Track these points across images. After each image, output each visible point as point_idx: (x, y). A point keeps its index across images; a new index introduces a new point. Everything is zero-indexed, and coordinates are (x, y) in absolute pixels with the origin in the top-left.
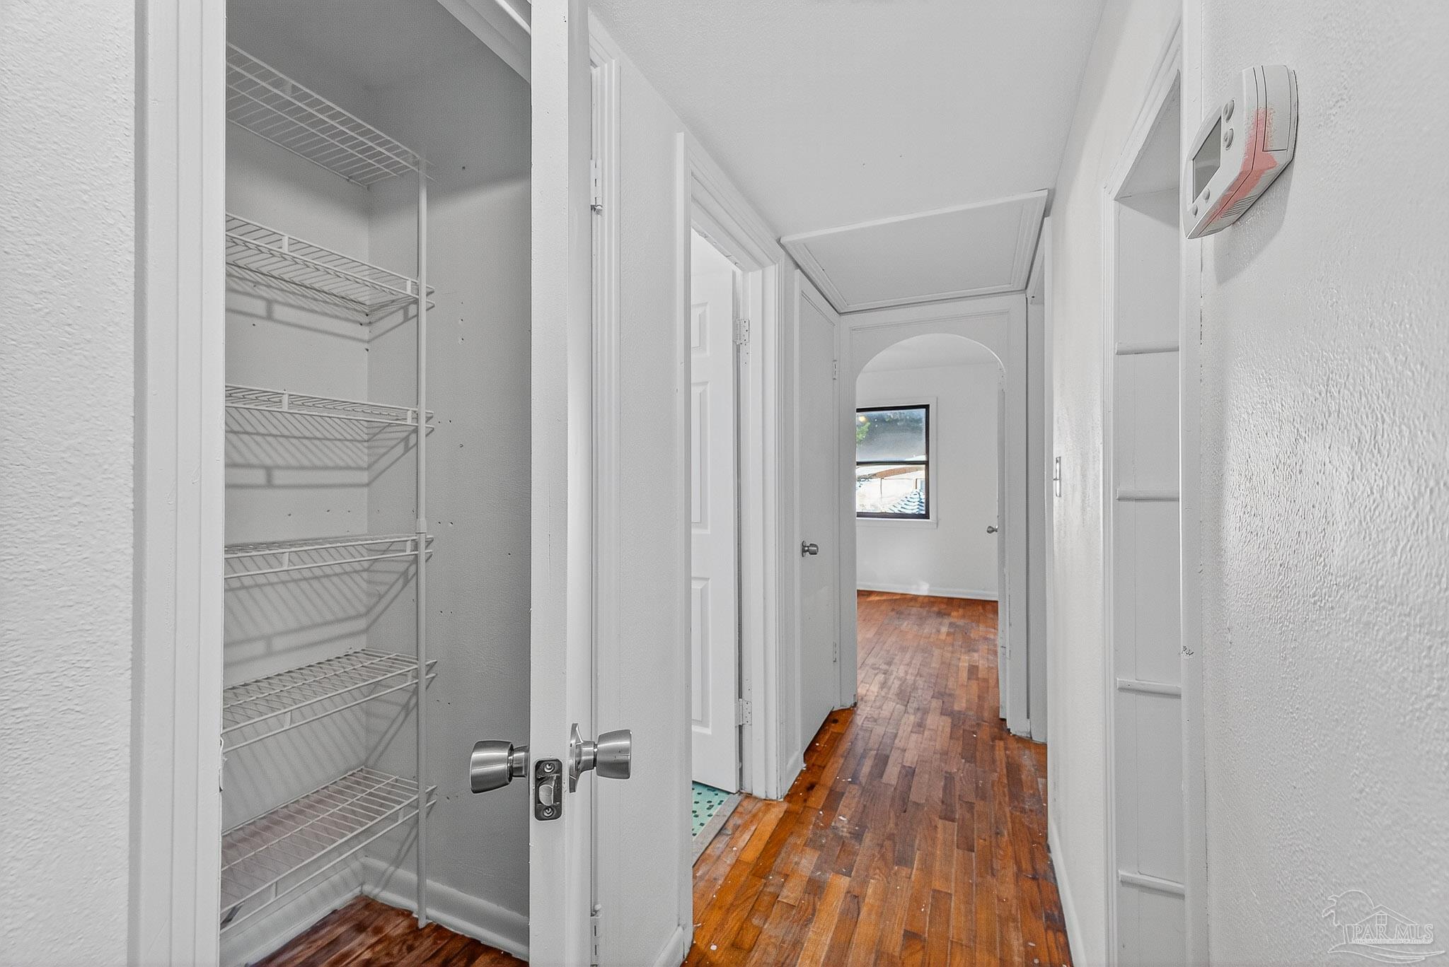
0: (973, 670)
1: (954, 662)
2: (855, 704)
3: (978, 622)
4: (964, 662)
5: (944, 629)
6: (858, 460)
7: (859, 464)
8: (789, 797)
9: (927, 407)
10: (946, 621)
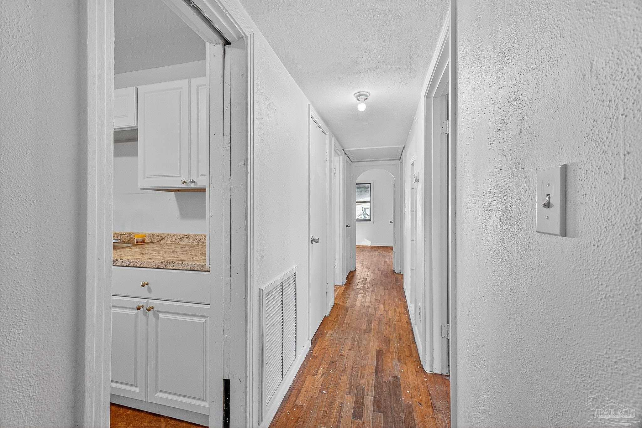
0: (386, 262)
1: (381, 261)
2: (356, 270)
3: (386, 252)
4: (383, 261)
5: (377, 254)
6: (357, 201)
7: (357, 202)
8: (345, 285)
9: (370, 184)
10: (377, 252)
